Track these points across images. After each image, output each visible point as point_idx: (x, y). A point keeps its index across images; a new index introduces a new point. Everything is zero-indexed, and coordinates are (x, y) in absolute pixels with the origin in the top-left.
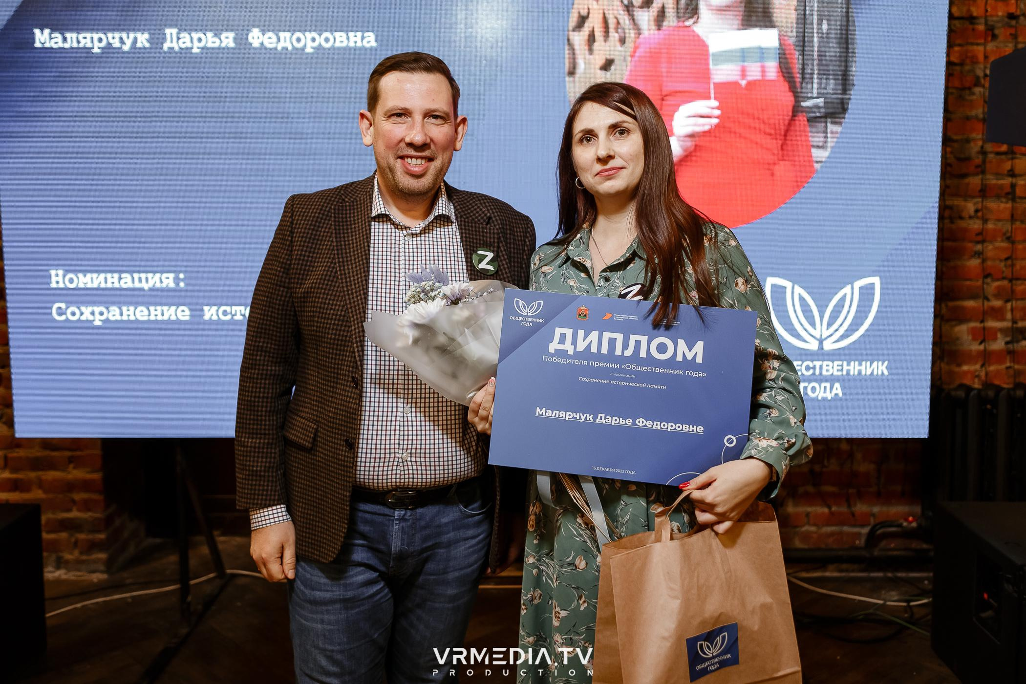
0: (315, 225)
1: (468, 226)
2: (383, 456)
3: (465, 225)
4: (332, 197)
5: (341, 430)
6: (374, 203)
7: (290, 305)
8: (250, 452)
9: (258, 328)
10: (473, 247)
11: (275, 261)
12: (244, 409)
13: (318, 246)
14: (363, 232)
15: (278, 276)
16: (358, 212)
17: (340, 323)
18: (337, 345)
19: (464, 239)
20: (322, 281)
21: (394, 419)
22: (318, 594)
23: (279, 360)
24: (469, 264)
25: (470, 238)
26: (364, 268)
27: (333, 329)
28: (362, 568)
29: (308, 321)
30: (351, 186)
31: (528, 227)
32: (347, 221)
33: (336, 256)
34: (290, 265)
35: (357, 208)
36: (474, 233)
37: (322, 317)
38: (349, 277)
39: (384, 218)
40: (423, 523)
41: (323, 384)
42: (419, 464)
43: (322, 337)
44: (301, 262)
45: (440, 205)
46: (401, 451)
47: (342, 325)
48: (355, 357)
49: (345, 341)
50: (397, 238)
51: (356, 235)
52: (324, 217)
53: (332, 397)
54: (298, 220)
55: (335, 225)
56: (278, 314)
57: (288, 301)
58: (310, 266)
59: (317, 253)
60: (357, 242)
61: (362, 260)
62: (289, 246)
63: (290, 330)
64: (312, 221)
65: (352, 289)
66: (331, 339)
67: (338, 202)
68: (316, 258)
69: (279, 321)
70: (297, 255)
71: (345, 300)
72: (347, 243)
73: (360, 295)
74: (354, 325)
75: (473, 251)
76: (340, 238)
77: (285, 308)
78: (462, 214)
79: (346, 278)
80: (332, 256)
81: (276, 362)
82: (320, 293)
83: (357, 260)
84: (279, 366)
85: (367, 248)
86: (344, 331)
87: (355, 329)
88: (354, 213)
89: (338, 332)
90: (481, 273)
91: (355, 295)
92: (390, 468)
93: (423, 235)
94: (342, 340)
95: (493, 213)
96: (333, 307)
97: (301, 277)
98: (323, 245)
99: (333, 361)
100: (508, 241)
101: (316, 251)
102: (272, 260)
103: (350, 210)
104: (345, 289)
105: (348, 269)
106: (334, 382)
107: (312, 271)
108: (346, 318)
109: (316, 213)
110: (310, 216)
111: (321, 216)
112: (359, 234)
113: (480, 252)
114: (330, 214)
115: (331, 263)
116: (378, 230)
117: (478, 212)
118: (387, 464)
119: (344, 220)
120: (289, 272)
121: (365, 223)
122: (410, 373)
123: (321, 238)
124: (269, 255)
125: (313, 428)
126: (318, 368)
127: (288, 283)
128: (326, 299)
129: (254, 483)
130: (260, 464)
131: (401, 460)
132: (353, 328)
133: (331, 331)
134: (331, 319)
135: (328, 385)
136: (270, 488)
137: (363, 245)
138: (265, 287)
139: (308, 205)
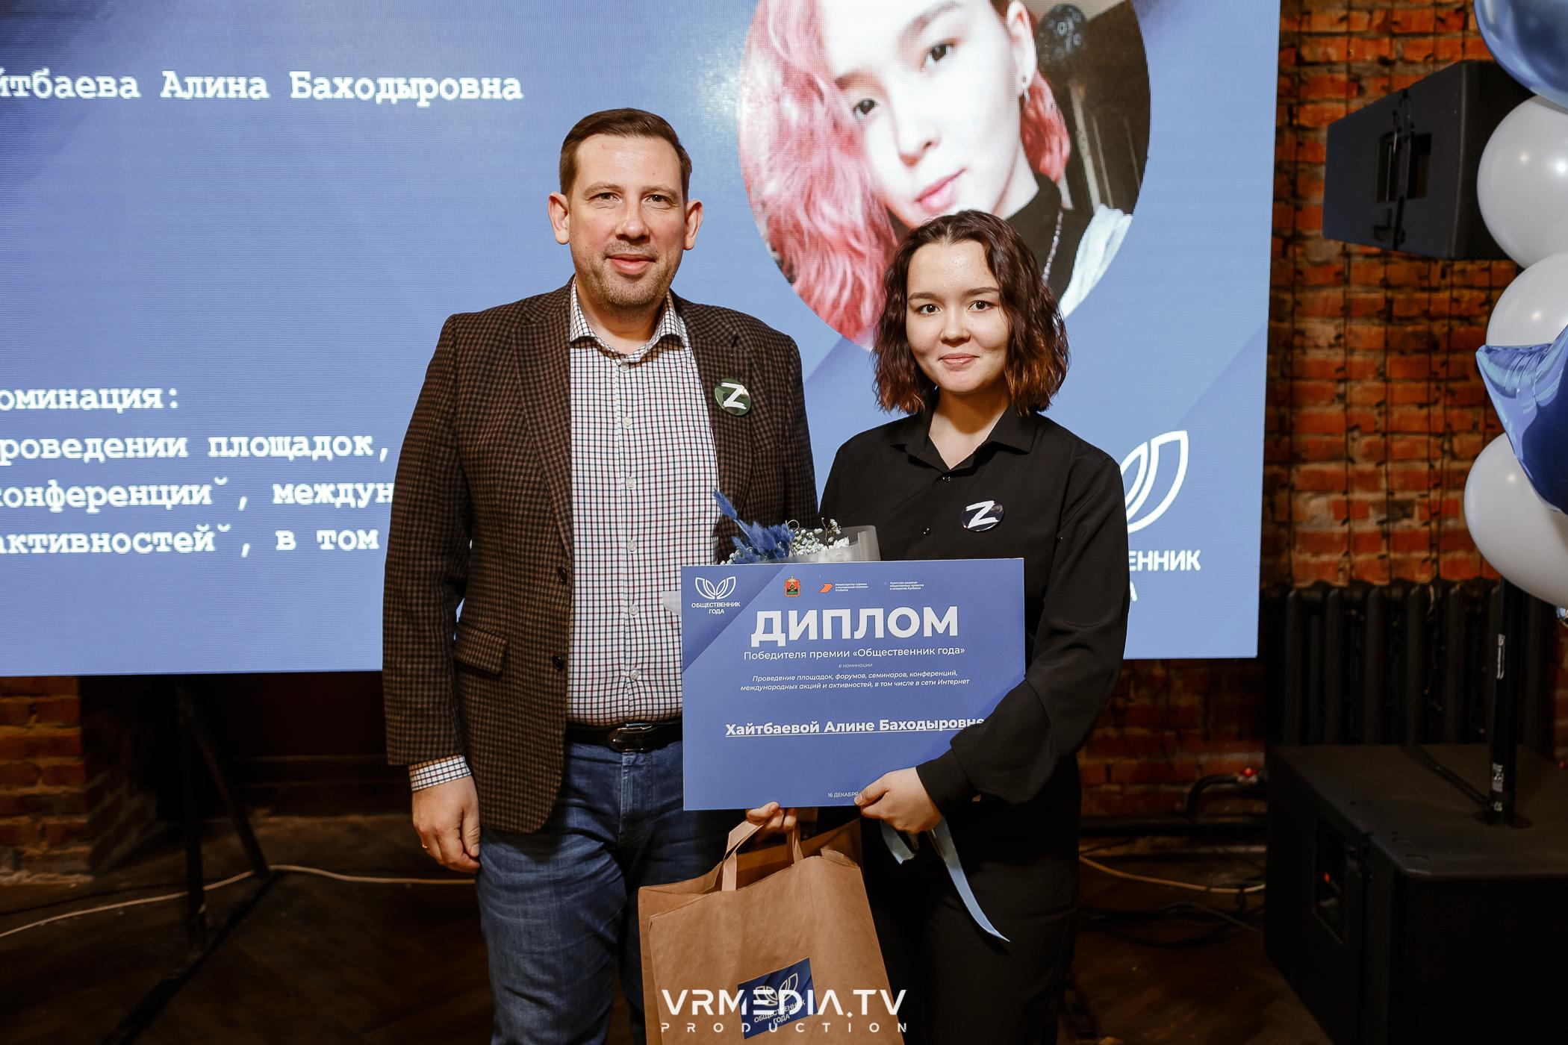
0: (489, 357)
1: (707, 349)
2: (603, 675)
3: (702, 348)
4: (511, 316)
5: (545, 644)
6: (573, 322)
7: (455, 471)
8: (411, 682)
9: (409, 505)
10: (715, 377)
11: (433, 409)
12: (397, 622)
13: (494, 386)
14: (559, 363)
15: (437, 431)
16: (549, 336)
17: (535, 493)
18: (533, 524)
19: (702, 367)
20: (505, 435)
21: (615, 622)
22: (518, 877)
23: (441, 550)
24: (710, 401)
25: (709, 365)
26: (564, 414)
27: (525, 502)
28: (581, 837)
29: (487, 493)
30: (537, 300)
31: (792, 350)
32: (535, 350)
33: (523, 399)
34: (454, 414)
35: (549, 331)
36: (716, 358)
37: (507, 487)
38: (544, 428)
39: (587, 342)
40: (661, 770)
41: (513, 581)
42: (653, 683)
43: (509, 514)
44: (471, 409)
45: (668, 321)
46: (628, 668)
47: (537, 496)
48: (560, 540)
49: (545, 518)
50: (608, 370)
51: (549, 368)
52: (502, 345)
53: (528, 598)
54: (463, 350)
55: (518, 356)
56: (439, 485)
57: (453, 467)
59: (494, 396)
60: (551, 378)
61: (561, 402)
62: (452, 387)
63: (457, 508)
64: (485, 350)
65: (549, 445)
66: (523, 516)
67: (520, 323)
68: (492, 402)
69: (442, 495)
70: (465, 399)
71: (540, 460)
72: (536, 379)
73: (562, 452)
74: (556, 495)
75: (716, 383)
76: (527, 373)
77: (448, 476)
78: (698, 333)
79: (539, 429)
80: (516, 399)
82: (503, 452)
83: (553, 403)
84: (442, 559)
85: (566, 386)
86: (542, 504)
87: (558, 501)
88: (544, 338)
89: (533, 507)
90: (728, 413)
91: (554, 452)
92: (614, 692)
93: (644, 364)
94: (540, 518)
95: (741, 331)
96: (523, 471)
97: (472, 430)
98: (503, 384)
99: (528, 547)
100: (766, 368)
101: (493, 392)
102: (427, 408)
103: (538, 333)
104: (539, 444)
105: (542, 416)
106: (529, 577)
107: (487, 421)
108: (543, 486)
109: (489, 339)
110: (481, 344)
111: (497, 343)
112: (554, 366)
113: (725, 385)
114: (509, 340)
115: (516, 408)
116: (580, 359)
117: (719, 330)
118: (608, 686)
119: (531, 347)
120: (453, 425)
121: (561, 351)
122: (635, 557)
123: (498, 374)
124: (423, 402)
125: (501, 644)
126: (503, 559)
127: (452, 441)
128: (512, 460)
129: (419, 726)
130: (425, 700)
131: (628, 680)
132: (555, 498)
133: (522, 505)
134: (522, 488)
135: (520, 582)
136: (442, 732)
137: (560, 382)
138: (418, 446)
139: (477, 328)
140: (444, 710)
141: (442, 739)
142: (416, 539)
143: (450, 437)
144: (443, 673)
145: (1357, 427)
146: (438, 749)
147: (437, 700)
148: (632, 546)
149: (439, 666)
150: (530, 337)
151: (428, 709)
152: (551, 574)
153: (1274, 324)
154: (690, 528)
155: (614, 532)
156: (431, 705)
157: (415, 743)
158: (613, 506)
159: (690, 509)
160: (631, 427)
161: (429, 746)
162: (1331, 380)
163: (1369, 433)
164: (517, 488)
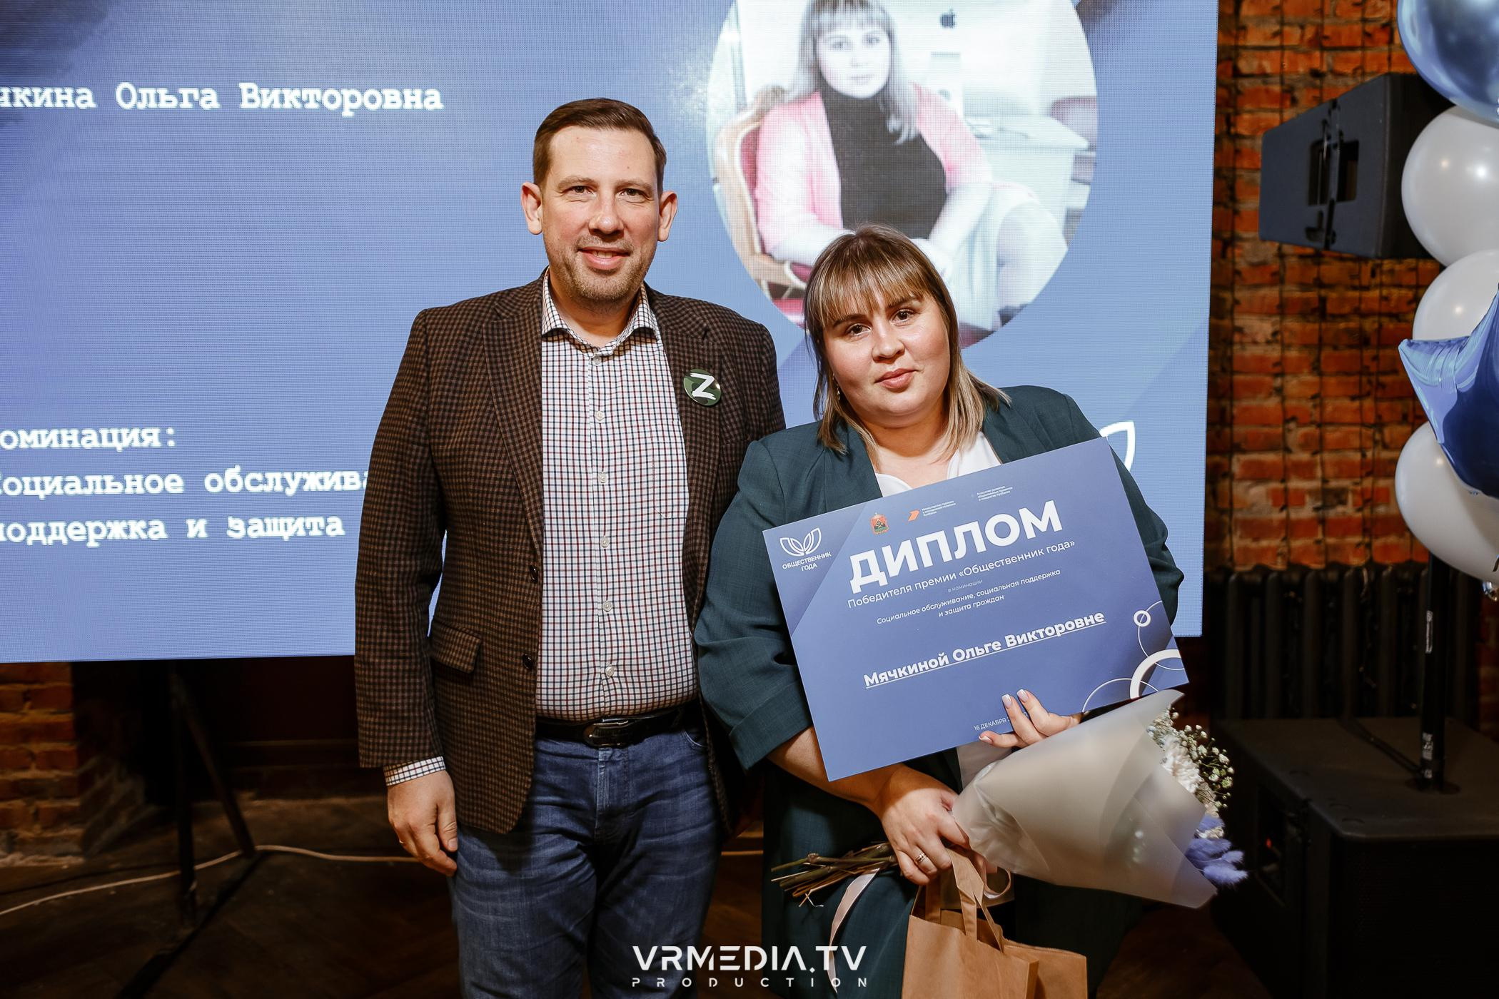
0: (460, 353)
1: (677, 340)
2: (578, 672)
3: (672, 339)
4: (482, 311)
5: (517, 643)
6: (545, 315)
7: (428, 469)
10: (685, 368)
11: (403, 407)
12: (371, 623)
13: (465, 383)
14: (530, 359)
16: (520, 331)
17: (507, 490)
18: (505, 522)
19: (672, 358)
20: (476, 433)
21: (590, 619)
23: (415, 550)
24: (679, 391)
25: (679, 356)
26: (535, 410)
27: (497, 500)
29: (459, 490)
30: (508, 295)
31: (764, 340)
32: (505, 345)
33: (494, 395)
34: (427, 412)
35: (520, 326)
36: (686, 349)
37: (479, 485)
38: (515, 424)
39: (559, 334)
40: (638, 765)
42: (629, 680)
43: (482, 512)
44: (442, 406)
45: (641, 314)
46: (603, 664)
47: (509, 494)
48: (531, 538)
49: (517, 516)
50: (581, 363)
51: (520, 363)
52: (473, 341)
53: (502, 597)
54: (435, 347)
55: (489, 351)
56: (412, 483)
57: (426, 465)
58: (456, 411)
59: (465, 392)
60: (522, 374)
61: (532, 398)
62: (424, 385)
63: (429, 506)
64: (456, 346)
65: (520, 441)
66: (495, 514)
67: (490, 318)
68: (464, 399)
69: (415, 494)
70: (436, 396)
71: (511, 457)
73: (533, 449)
74: (527, 492)
75: (685, 373)
76: (497, 368)
77: (422, 474)
78: (668, 324)
79: (509, 425)
80: (487, 395)
81: (412, 554)
82: (474, 450)
83: (524, 399)
84: (416, 559)
85: (537, 381)
86: (514, 502)
87: (529, 498)
88: (515, 333)
89: (505, 504)
90: (695, 404)
91: (525, 449)
92: (590, 689)
93: (616, 358)
94: (511, 516)
95: (711, 323)
96: (495, 468)
97: (444, 427)
98: (474, 380)
99: (501, 545)
100: (737, 360)
101: (464, 389)
102: (396, 406)
103: (509, 328)
104: (510, 441)
105: (513, 412)
106: (503, 576)
107: (459, 418)
108: (514, 484)
109: (460, 335)
110: (452, 341)
111: (467, 339)
112: (525, 361)
113: (694, 375)
114: (480, 336)
115: (487, 405)
116: (552, 352)
117: (690, 323)
118: (584, 684)
119: (502, 343)
120: (426, 422)
121: (533, 346)
122: (608, 553)
123: (469, 370)
124: (394, 399)
125: (475, 643)
126: (477, 557)
127: (425, 439)
128: (483, 457)
129: (394, 728)
130: (400, 701)
131: (603, 677)
132: (526, 496)
133: (494, 504)
134: (494, 486)
135: (495, 581)
136: (417, 734)
137: (531, 378)
138: (390, 444)
139: (448, 324)
140: (419, 711)
141: (417, 741)
142: (390, 539)
143: (423, 435)
144: (418, 674)
145: (1293, 419)
146: (413, 751)
147: (411, 701)
148: (605, 541)
149: (413, 667)
150: (501, 332)
151: (403, 711)
152: (524, 573)
153: (1215, 321)
154: (663, 522)
155: (586, 528)
156: (406, 707)
157: (389, 745)
158: (585, 502)
159: (663, 503)
160: (604, 421)
161: (404, 748)
162: (1268, 374)
163: (1304, 425)
164: (489, 486)
